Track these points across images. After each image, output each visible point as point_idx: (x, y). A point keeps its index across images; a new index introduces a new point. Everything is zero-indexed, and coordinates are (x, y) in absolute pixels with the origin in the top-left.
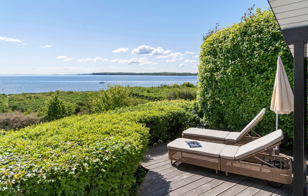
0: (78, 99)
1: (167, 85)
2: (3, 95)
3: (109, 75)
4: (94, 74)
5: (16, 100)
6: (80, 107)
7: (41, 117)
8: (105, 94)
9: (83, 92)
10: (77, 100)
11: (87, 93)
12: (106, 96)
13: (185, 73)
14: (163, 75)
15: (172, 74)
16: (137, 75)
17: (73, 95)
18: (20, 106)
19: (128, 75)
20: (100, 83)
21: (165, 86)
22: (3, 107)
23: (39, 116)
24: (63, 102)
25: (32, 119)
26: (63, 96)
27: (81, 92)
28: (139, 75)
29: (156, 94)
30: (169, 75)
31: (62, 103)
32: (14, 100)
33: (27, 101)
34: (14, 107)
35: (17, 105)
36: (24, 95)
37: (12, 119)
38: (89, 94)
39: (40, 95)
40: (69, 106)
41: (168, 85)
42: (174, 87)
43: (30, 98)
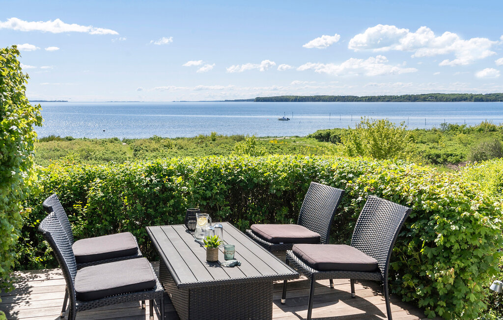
1: (460, 125)
2: (116, 140)
3: (292, 101)
4: (258, 100)
5: (147, 151)
13: (497, 95)
14: (429, 101)
15: (455, 97)
16: (360, 101)
19: (338, 101)
20: (280, 120)
21: (454, 129)
28: (366, 101)
29: (433, 147)
30: (447, 101)
32: (143, 150)
36: (157, 140)
41: (464, 126)
42: (480, 130)
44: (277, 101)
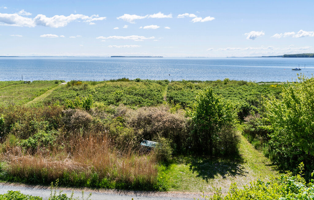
0: (252, 93)
2: (166, 81)
4: (285, 56)
5: (174, 90)
6: (252, 106)
7: (188, 119)
8: (292, 93)
9: (263, 82)
10: (251, 95)
11: (270, 85)
12: (293, 97)
17: (247, 87)
18: (176, 97)
20: (293, 70)
22: (159, 97)
23: (187, 116)
24: (219, 100)
25: (177, 120)
26: (232, 88)
27: (260, 83)
31: (219, 102)
32: (173, 89)
33: (186, 91)
34: (171, 97)
35: (174, 95)
36: (184, 82)
37: (155, 116)
38: (273, 86)
39: (203, 84)
40: (229, 106)
43: (191, 88)
44: (299, 57)
